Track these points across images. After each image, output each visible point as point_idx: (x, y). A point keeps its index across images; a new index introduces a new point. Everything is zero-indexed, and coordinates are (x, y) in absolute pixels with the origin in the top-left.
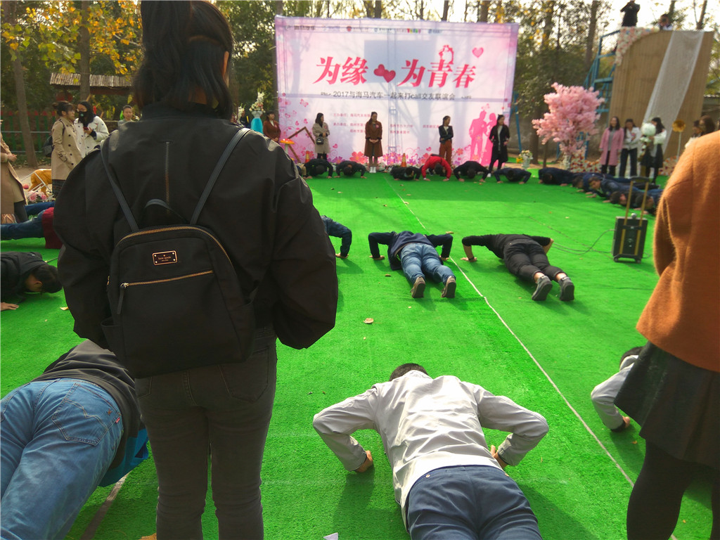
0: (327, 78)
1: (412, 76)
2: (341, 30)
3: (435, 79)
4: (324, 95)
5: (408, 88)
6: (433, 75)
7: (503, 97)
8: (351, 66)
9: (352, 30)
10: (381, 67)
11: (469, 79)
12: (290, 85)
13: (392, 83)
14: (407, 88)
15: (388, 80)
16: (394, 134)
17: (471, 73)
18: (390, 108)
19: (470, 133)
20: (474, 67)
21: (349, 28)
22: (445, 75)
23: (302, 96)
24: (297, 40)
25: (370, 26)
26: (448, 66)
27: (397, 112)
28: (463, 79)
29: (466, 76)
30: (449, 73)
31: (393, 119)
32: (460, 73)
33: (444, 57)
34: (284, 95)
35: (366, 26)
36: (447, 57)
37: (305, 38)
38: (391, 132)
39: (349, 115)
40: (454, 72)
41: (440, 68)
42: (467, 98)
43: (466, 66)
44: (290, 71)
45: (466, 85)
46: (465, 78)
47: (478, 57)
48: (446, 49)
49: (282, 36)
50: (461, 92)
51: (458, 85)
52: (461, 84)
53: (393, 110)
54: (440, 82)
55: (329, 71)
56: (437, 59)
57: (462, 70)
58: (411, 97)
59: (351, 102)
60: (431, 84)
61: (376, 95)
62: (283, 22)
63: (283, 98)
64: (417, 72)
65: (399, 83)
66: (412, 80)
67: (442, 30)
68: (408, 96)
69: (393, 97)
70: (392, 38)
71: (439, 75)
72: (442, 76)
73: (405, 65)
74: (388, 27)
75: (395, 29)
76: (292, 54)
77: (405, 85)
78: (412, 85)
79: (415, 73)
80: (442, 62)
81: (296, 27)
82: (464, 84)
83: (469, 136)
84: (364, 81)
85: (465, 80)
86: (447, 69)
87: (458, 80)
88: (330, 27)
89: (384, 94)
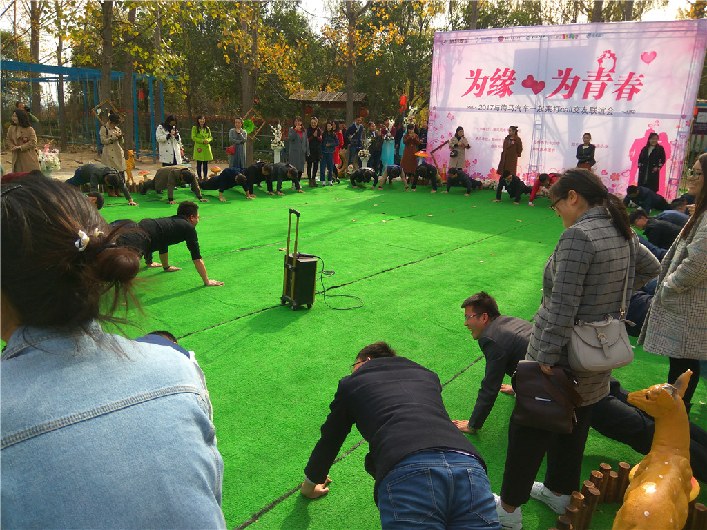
0: (475, 91)
1: (564, 87)
2: (493, 40)
3: (591, 90)
4: (470, 108)
5: (559, 101)
6: (589, 85)
7: (679, 113)
8: (499, 77)
9: (504, 40)
10: (530, 77)
11: (634, 90)
12: (440, 99)
13: (540, 95)
14: (557, 100)
15: (536, 93)
16: (536, 152)
17: (638, 82)
18: (535, 121)
19: (631, 156)
20: (642, 76)
21: (501, 38)
22: (603, 86)
23: (450, 109)
24: (451, 54)
25: (522, 35)
26: (608, 75)
27: (542, 127)
28: (626, 91)
29: (631, 87)
30: (609, 83)
31: (537, 135)
32: (623, 83)
33: (603, 65)
34: (434, 108)
35: (518, 35)
36: (608, 64)
37: (459, 51)
38: (534, 149)
39: (492, 129)
40: (615, 81)
41: (598, 78)
42: (629, 113)
43: (631, 75)
44: (442, 85)
45: (630, 98)
46: (629, 88)
47: (648, 63)
48: (608, 55)
49: (438, 51)
50: (623, 105)
51: (618, 98)
52: (623, 95)
53: (539, 124)
54: (596, 94)
55: (478, 84)
56: (596, 67)
57: (626, 79)
58: (560, 111)
59: (496, 115)
60: (585, 96)
61: (522, 108)
62: (440, 37)
63: (433, 111)
64: (569, 82)
65: (548, 95)
66: (564, 92)
67: (603, 34)
68: (557, 109)
69: (540, 110)
70: (545, 45)
71: (596, 86)
72: (599, 86)
73: (556, 75)
74: (541, 34)
75: (548, 36)
76: (445, 68)
77: (555, 96)
78: (563, 97)
79: (567, 82)
80: (601, 70)
81: (452, 41)
82: (627, 96)
83: (629, 159)
84: (510, 93)
85: (629, 91)
86: (608, 78)
87: (620, 91)
88: (482, 39)
89: (530, 106)
